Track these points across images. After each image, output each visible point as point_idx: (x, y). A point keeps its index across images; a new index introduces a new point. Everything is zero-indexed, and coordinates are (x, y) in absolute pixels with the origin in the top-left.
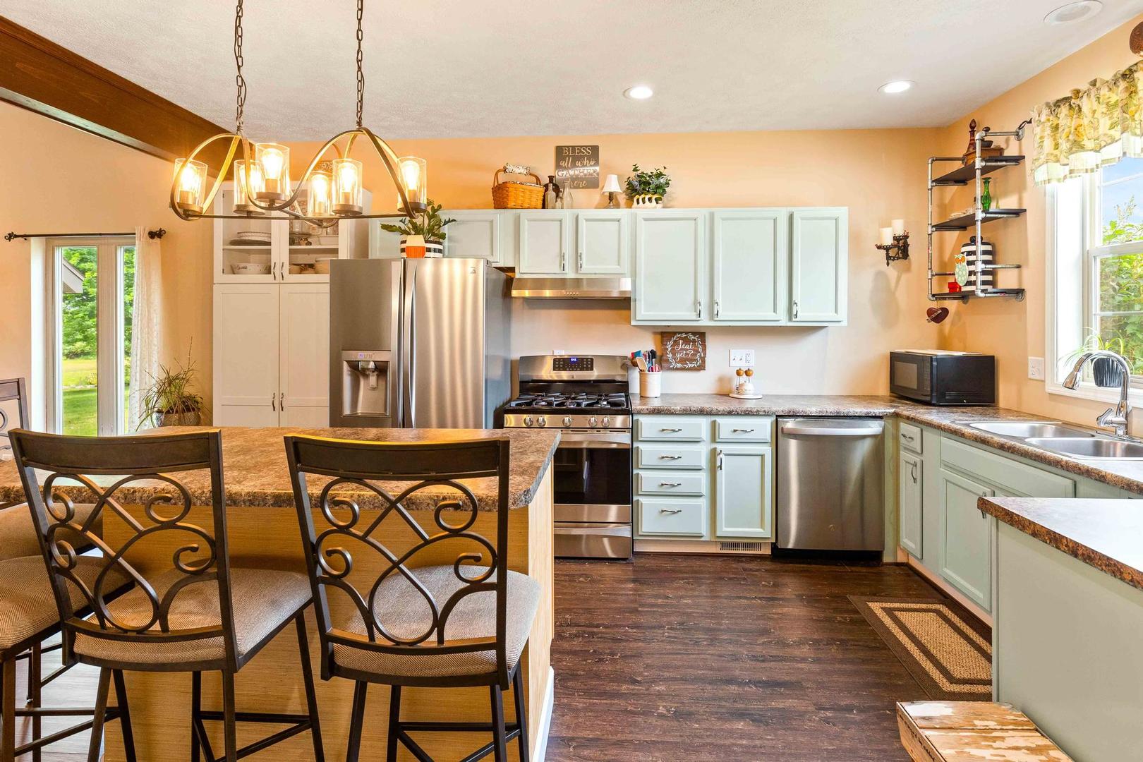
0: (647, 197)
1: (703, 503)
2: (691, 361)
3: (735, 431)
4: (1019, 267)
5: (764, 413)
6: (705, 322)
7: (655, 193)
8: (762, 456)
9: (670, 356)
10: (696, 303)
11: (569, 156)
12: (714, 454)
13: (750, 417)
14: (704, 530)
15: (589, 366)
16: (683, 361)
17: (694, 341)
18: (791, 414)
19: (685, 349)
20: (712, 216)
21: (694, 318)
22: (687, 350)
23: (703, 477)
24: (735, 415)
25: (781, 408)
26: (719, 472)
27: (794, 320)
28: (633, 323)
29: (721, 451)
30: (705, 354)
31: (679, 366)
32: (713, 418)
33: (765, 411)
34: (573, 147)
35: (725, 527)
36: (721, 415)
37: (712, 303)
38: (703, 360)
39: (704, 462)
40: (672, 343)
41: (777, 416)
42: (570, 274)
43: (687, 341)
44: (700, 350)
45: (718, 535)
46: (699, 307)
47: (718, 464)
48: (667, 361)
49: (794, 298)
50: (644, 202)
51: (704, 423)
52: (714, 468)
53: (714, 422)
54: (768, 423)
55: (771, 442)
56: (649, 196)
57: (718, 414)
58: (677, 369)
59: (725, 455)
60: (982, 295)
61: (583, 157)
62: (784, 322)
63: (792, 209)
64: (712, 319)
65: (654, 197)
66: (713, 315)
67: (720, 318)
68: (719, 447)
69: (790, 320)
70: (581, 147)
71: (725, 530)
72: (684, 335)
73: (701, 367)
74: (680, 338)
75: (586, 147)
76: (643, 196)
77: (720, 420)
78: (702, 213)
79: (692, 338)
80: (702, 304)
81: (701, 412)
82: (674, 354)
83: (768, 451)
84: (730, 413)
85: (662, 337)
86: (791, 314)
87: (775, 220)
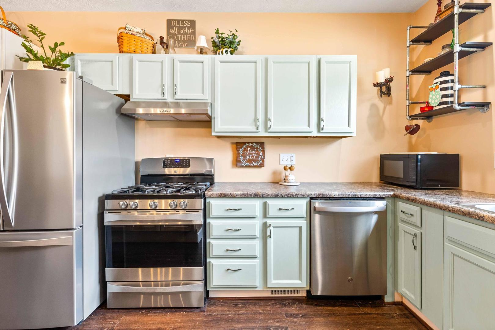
0: (224, 50)
1: (258, 262)
2: (255, 161)
3: (280, 209)
4: (484, 87)
5: (301, 196)
6: (262, 133)
7: (230, 47)
8: (300, 228)
9: (242, 158)
10: (256, 120)
11: (176, 27)
12: (265, 226)
13: (291, 199)
14: (258, 282)
15: (187, 164)
16: (250, 161)
17: (257, 148)
18: (321, 196)
19: (251, 154)
20: (267, 60)
21: (255, 130)
22: (252, 154)
23: (258, 244)
24: (280, 197)
25: (313, 192)
26: (269, 240)
27: (321, 131)
28: (213, 134)
29: (270, 224)
30: (264, 157)
31: (248, 164)
32: (265, 200)
33: (302, 195)
34: (179, 21)
35: (274, 280)
36: (271, 197)
37: (267, 119)
38: (263, 161)
39: (258, 233)
40: (243, 149)
41: (310, 198)
42: (169, 99)
43: (252, 148)
44: (261, 154)
45: (268, 286)
46: (257, 123)
47: (268, 234)
48: (240, 161)
49: (322, 117)
50: (222, 54)
51: (258, 203)
52: (265, 237)
53: (265, 203)
54: (303, 203)
55: (306, 217)
56: (226, 49)
57: (269, 197)
58: (246, 167)
59: (274, 227)
60: (458, 108)
61: (185, 27)
62: (315, 133)
63: (319, 57)
64: (266, 131)
65: (229, 50)
66: (267, 128)
67: (271, 130)
68: (269, 221)
69: (319, 131)
70: (184, 20)
71: (274, 282)
72: (250, 145)
73: (262, 165)
74: (248, 146)
75: (187, 20)
76: (222, 49)
77: (270, 201)
78: (260, 59)
79: (256, 146)
80: (260, 120)
81: (256, 196)
82: (244, 157)
83: (304, 224)
84: (276, 196)
85: (237, 145)
86: (319, 128)
87: (309, 63)
